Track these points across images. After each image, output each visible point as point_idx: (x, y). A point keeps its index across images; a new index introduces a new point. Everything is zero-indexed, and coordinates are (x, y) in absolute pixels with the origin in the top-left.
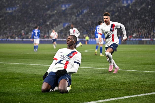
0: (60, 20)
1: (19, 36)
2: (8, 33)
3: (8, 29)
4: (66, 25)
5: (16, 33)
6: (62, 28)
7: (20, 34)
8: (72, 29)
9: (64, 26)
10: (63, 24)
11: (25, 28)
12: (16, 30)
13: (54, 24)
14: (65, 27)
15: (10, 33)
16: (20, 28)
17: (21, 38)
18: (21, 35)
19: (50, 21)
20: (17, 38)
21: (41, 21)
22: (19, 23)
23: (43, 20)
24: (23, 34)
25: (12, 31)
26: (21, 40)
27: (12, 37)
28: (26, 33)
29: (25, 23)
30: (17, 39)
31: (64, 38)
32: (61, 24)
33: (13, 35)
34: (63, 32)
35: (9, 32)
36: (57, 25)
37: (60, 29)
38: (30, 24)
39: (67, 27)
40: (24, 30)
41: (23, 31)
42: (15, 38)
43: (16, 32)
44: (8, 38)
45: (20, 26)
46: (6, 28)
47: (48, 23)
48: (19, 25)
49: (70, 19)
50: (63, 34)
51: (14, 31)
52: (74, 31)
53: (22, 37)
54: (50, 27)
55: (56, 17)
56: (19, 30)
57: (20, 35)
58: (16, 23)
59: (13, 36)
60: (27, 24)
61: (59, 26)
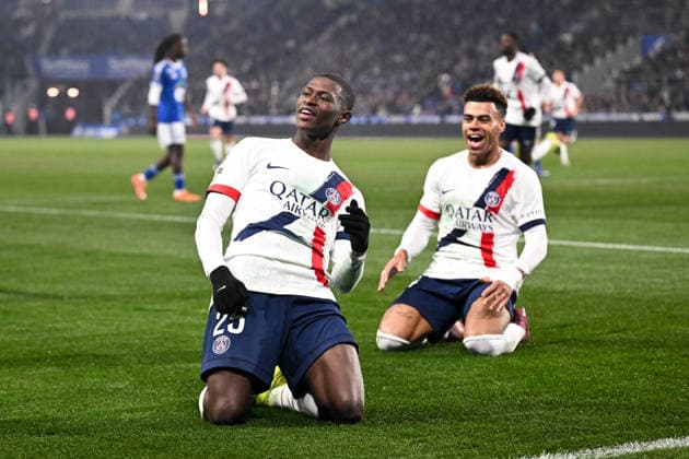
0: (625, 22)
1: (429, 103)
2: (376, 89)
3: (376, 70)
4: (658, 45)
5: (415, 89)
6: (638, 60)
7: (431, 94)
8: (510, 60)
9: (645, 48)
10: (640, 39)
11: (456, 60)
12: (415, 74)
13: (596, 41)
14: (652, 54)
15: (384, 87)
16: (433, 63)
17: (437, 113)
18: (437, 94)
19: (578, 27)
20: (417, 110)
21: (534, 27)
22: (425, 38)
23: (542, 25)
24: (446, 90)
25: (393, 78)
26: (436, 119)
27: (393, 108)
28: (458, 86)
29: (457, 41)
30: (417, 116)
31: (646, 109)
32: (631, 41)
33: (398, 95)
34: (640, 81)
35: (381, 81)
36: (612, 47)
37: (627, 67)
38: (477, 41)
39: (661, 55)
40: (449, 71)
41: (445, 78)
42: (408, 112)
43: (413, 81)
44: (374, 111)
45: (431, 55)
46: (366, 66)
47: (567, 38)
48: (429, 47)
49: (678, 16)
50: (639, 88)
51: (406, 76)
52: (520, 67)
53: (441, 107)
54: (579, 55)
55: (608, 8)
56: (427, 71)
57: (432, 99)
58: (413, 37)
59: (400, 101)
60: (464, 45)
61: (620, 48)
